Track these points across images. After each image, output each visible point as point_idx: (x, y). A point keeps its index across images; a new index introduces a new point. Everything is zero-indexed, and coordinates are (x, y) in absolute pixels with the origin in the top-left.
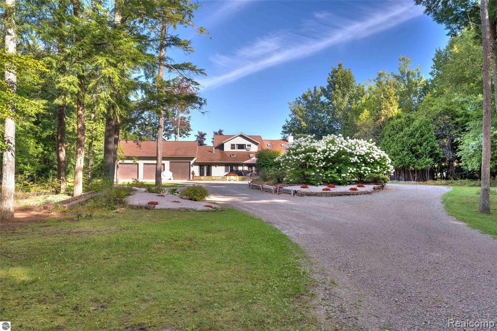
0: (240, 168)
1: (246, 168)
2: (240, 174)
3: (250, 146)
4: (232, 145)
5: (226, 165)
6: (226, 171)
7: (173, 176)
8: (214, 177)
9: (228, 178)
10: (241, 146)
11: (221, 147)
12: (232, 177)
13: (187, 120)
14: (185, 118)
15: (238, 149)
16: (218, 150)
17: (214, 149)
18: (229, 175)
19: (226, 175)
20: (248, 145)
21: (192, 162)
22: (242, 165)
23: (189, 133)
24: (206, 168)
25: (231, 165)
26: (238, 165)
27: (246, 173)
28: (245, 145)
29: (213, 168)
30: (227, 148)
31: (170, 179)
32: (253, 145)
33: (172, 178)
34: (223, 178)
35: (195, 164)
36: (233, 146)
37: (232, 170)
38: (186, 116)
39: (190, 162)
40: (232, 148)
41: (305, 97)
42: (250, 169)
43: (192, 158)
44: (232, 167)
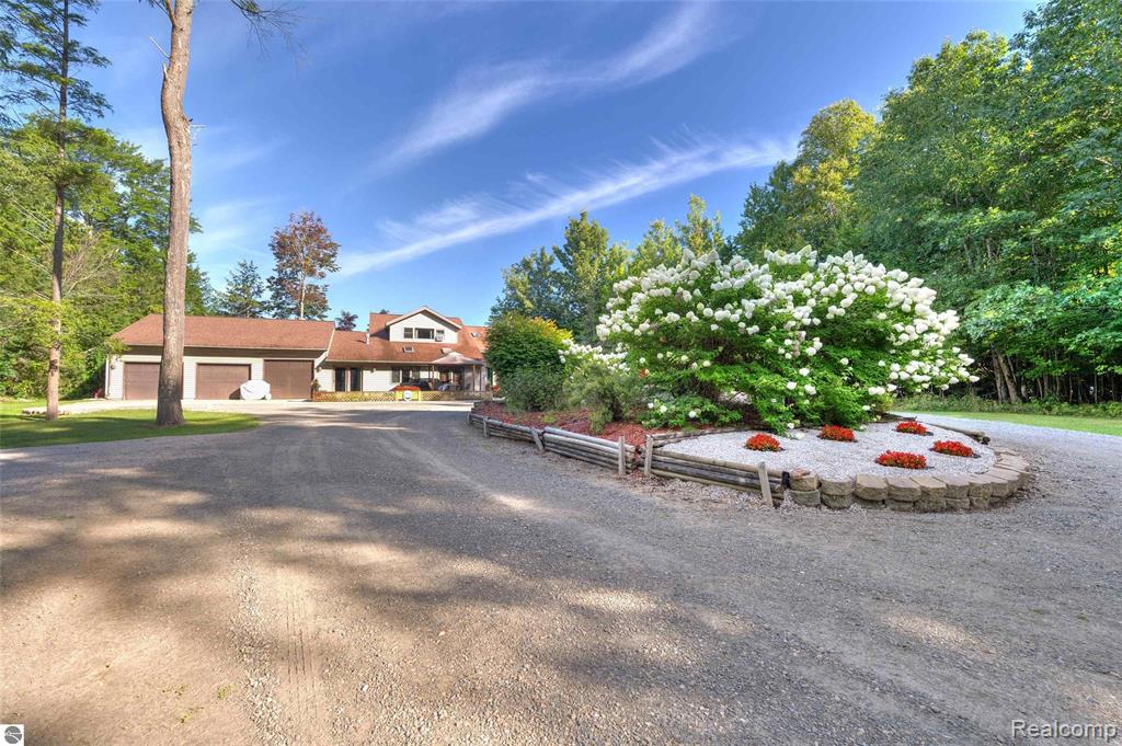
0: (424, 375)
1: (436, 375)
2: (423, 386)
3: (442, 332)
4: (406, 330)
5: (394, 368)
6: (394, 381)
7: (271, 392)
8: (366, 394)
9: (399, 395)
10: (424, 333)
11: (384, 334)
12: (409, 394)
13: (321, 290)
14: (317, 287)
15: (419, 337)
16: (376, 339)
17: (368, 335)
18: (400, 390)
19: (395, 389)
20: (438, 331)
21: (318, 362)
22: (429, 368)
23: (325, 314)
24: (348, 373)
25: (406, 368)
26: (419, 368)
27: (438, 384)
28: (433, 330)
29: (366, 375)
30: (396, 334)
31: (264, 398)
32: (448, 331)
33: (269, 396)
34: (389, 396)
35: (325, 365)
36: (408, 333)
37: (406, 379)
38: (320, 283)
39: (313, 362)
40: (406, 336)
41: (526, 265)
42: (444, 376)
43: (318, 353)
44: (406, 373)
